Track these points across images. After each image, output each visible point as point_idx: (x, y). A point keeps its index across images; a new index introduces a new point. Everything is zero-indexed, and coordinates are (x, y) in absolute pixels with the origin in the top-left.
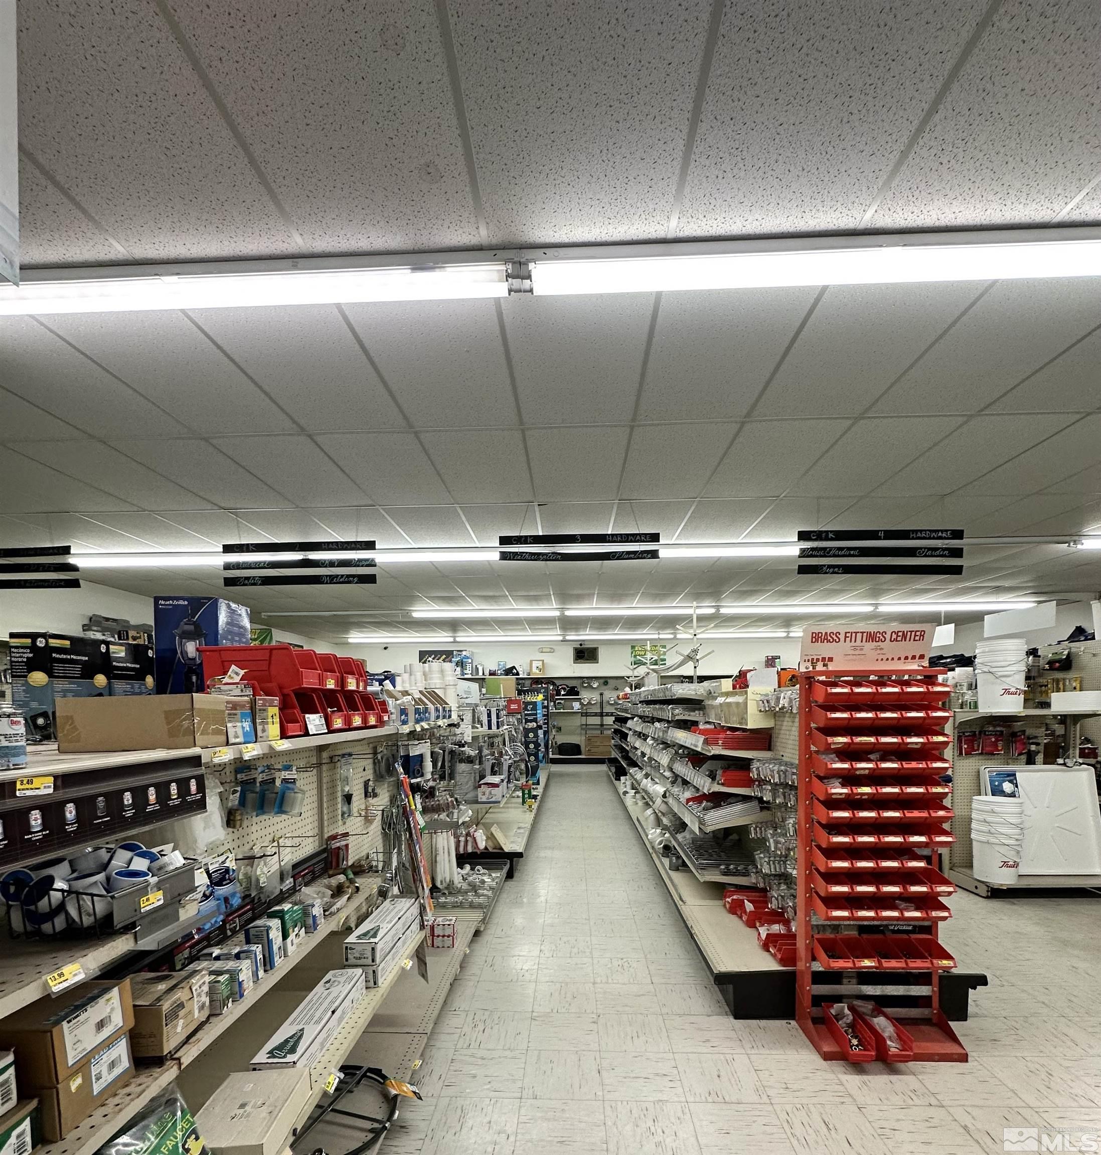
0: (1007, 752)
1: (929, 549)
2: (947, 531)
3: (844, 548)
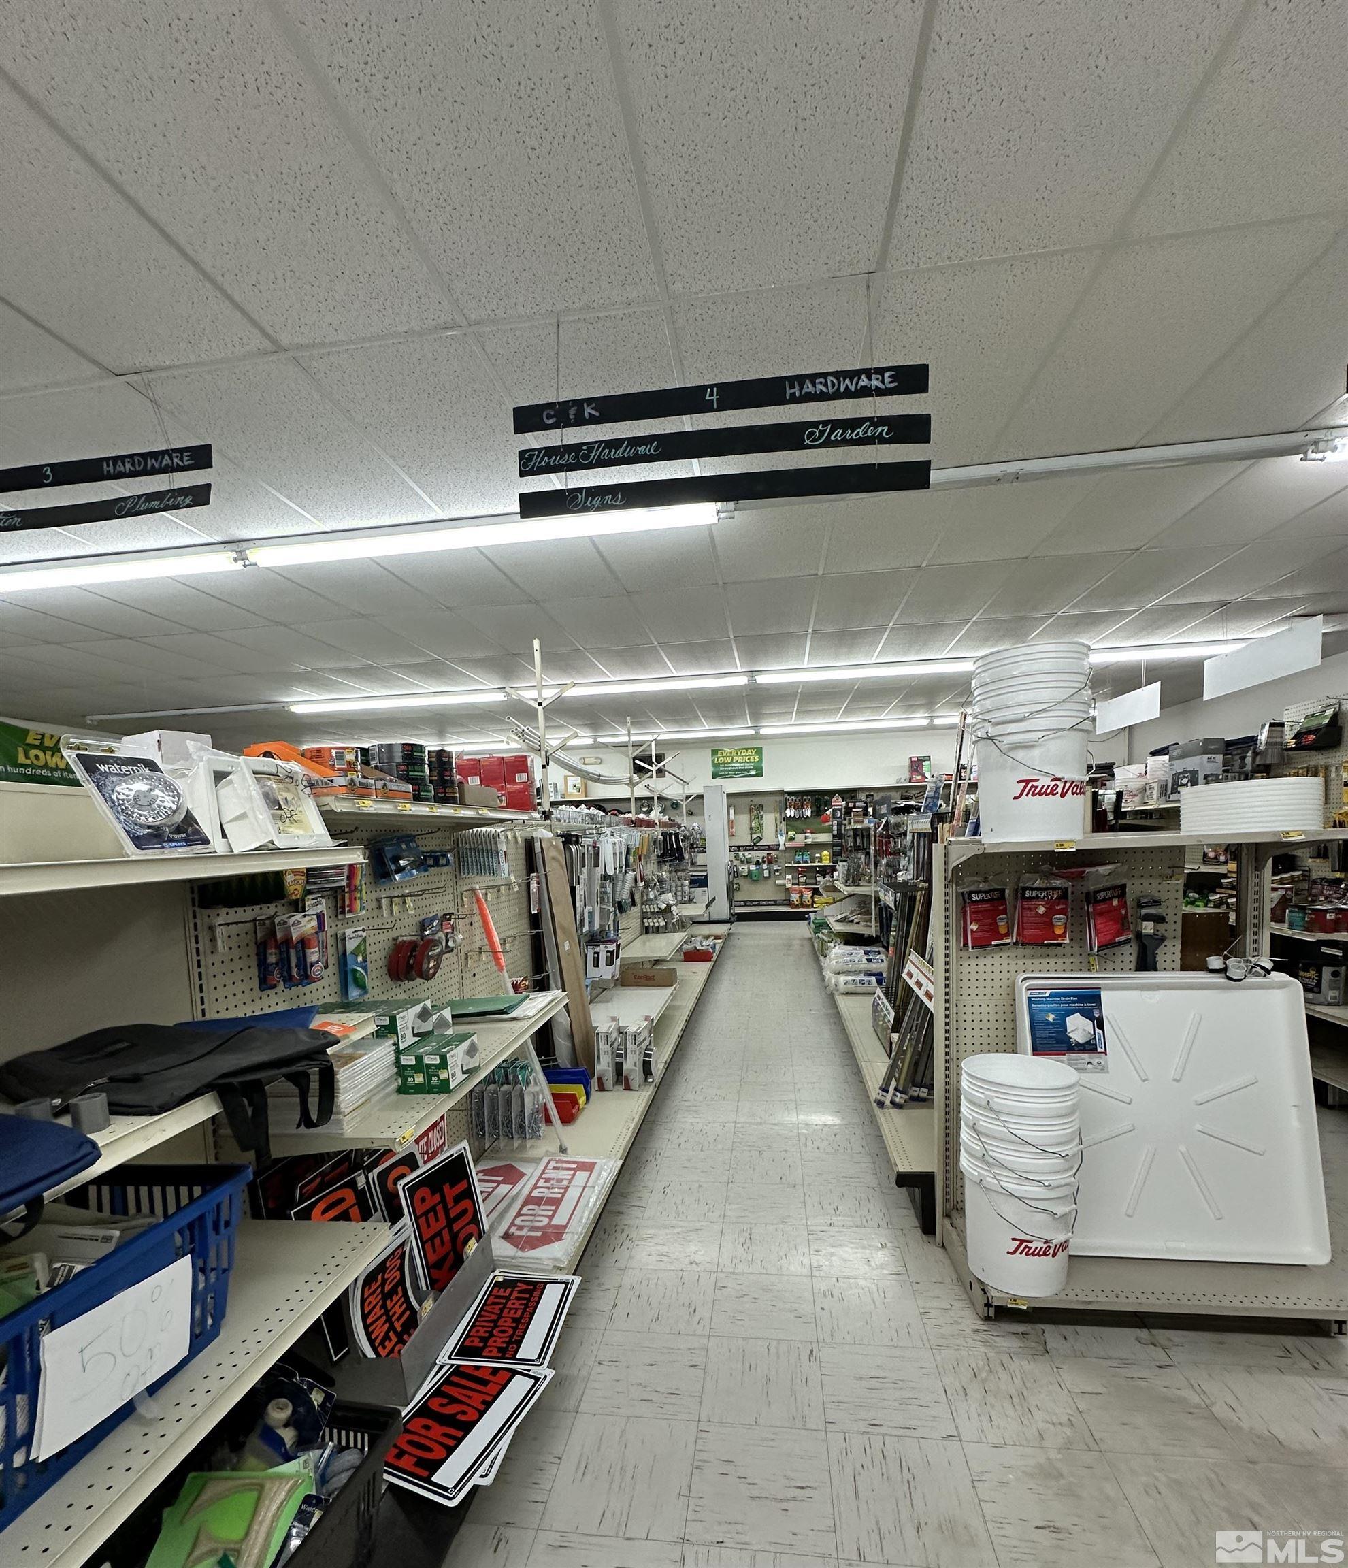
0: (1079, 939)
1: (836, 424)
2: (881, 371)
3: (622, 441)
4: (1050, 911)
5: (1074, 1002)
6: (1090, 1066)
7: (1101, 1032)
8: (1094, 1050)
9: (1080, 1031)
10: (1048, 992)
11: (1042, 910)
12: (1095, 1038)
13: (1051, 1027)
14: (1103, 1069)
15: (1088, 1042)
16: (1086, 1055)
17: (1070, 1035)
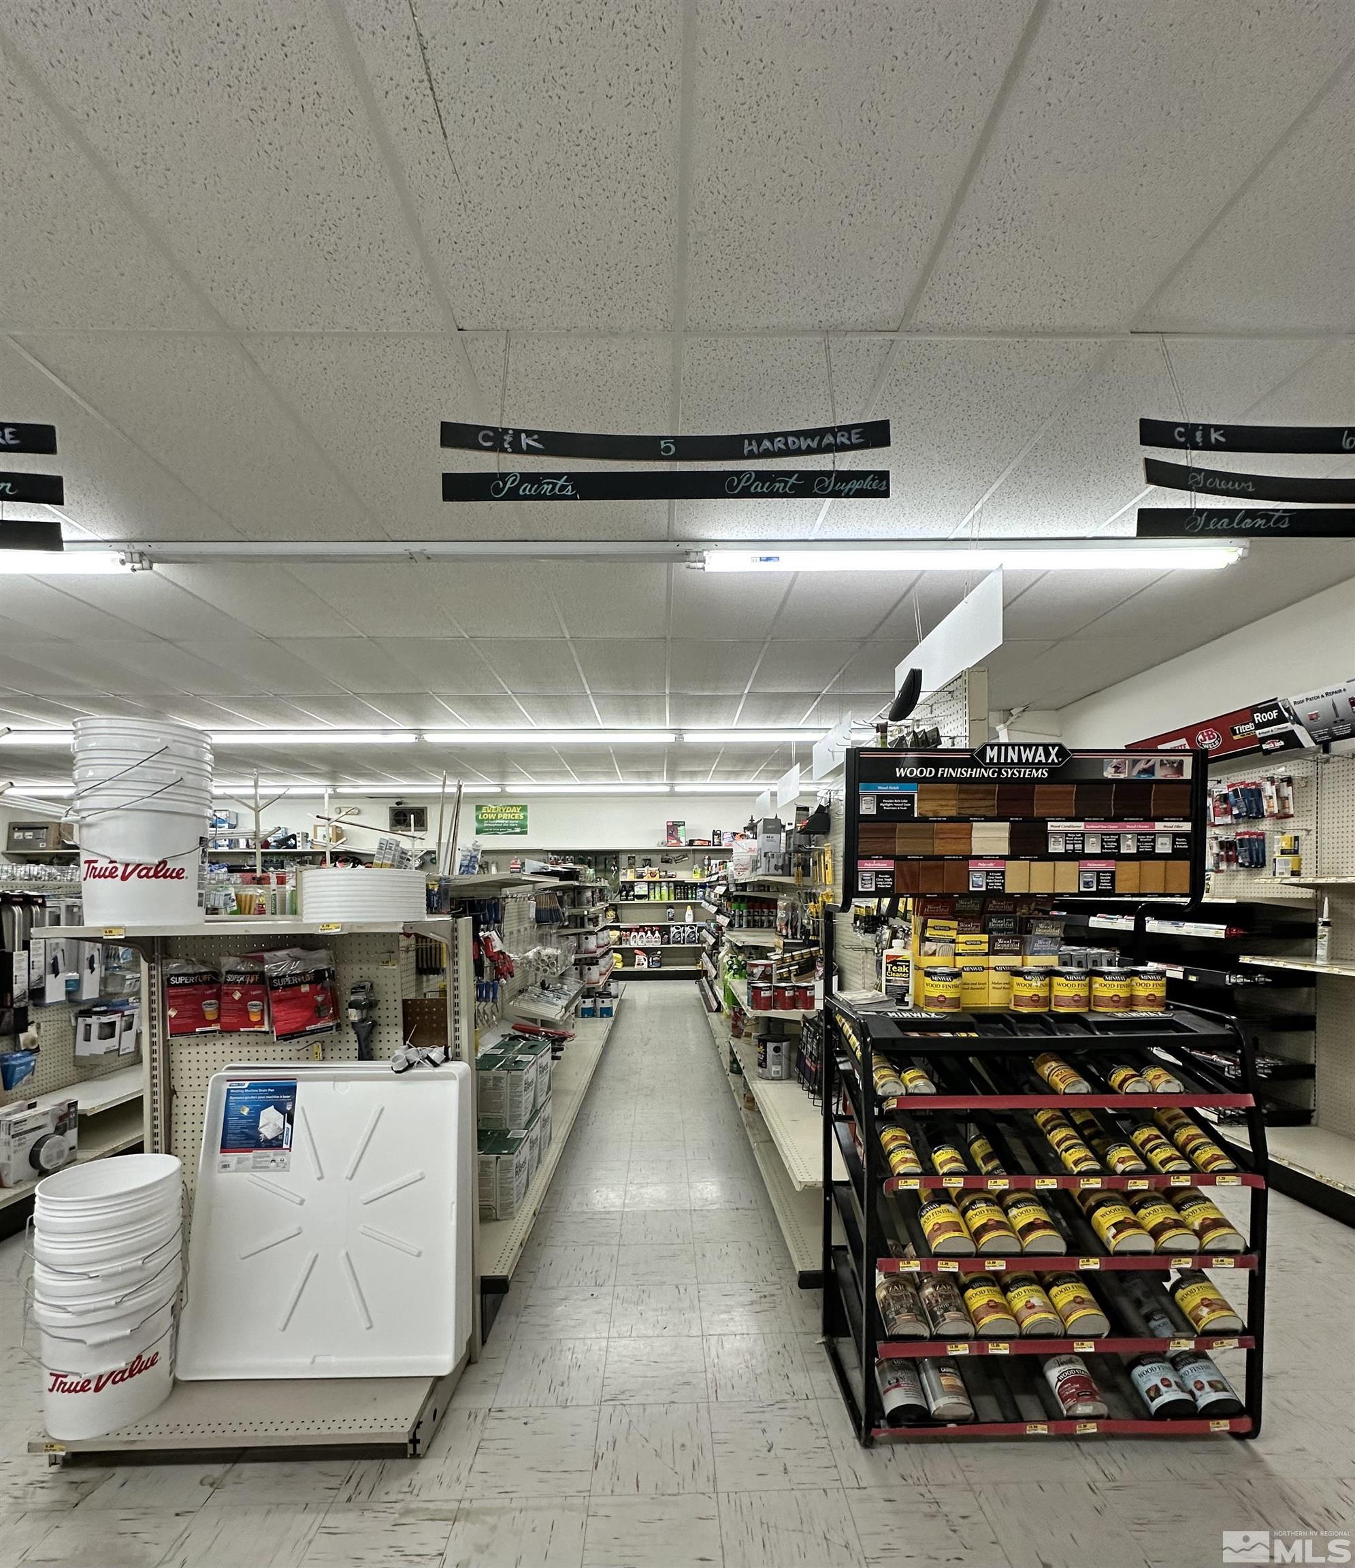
4: (246, 998)
5: (271, 1094)
6: (273, 1164)
7: (290, 1126)
8: (280, 1146)
9: (271, 1125)
10: (247, 1083)
11: (237, 996)
12: (283, 1134)
13: (244, 1121)
14: (285, 1167)
15: (276, 1138)
16: (271, 1153)
17: (261, 1130)
